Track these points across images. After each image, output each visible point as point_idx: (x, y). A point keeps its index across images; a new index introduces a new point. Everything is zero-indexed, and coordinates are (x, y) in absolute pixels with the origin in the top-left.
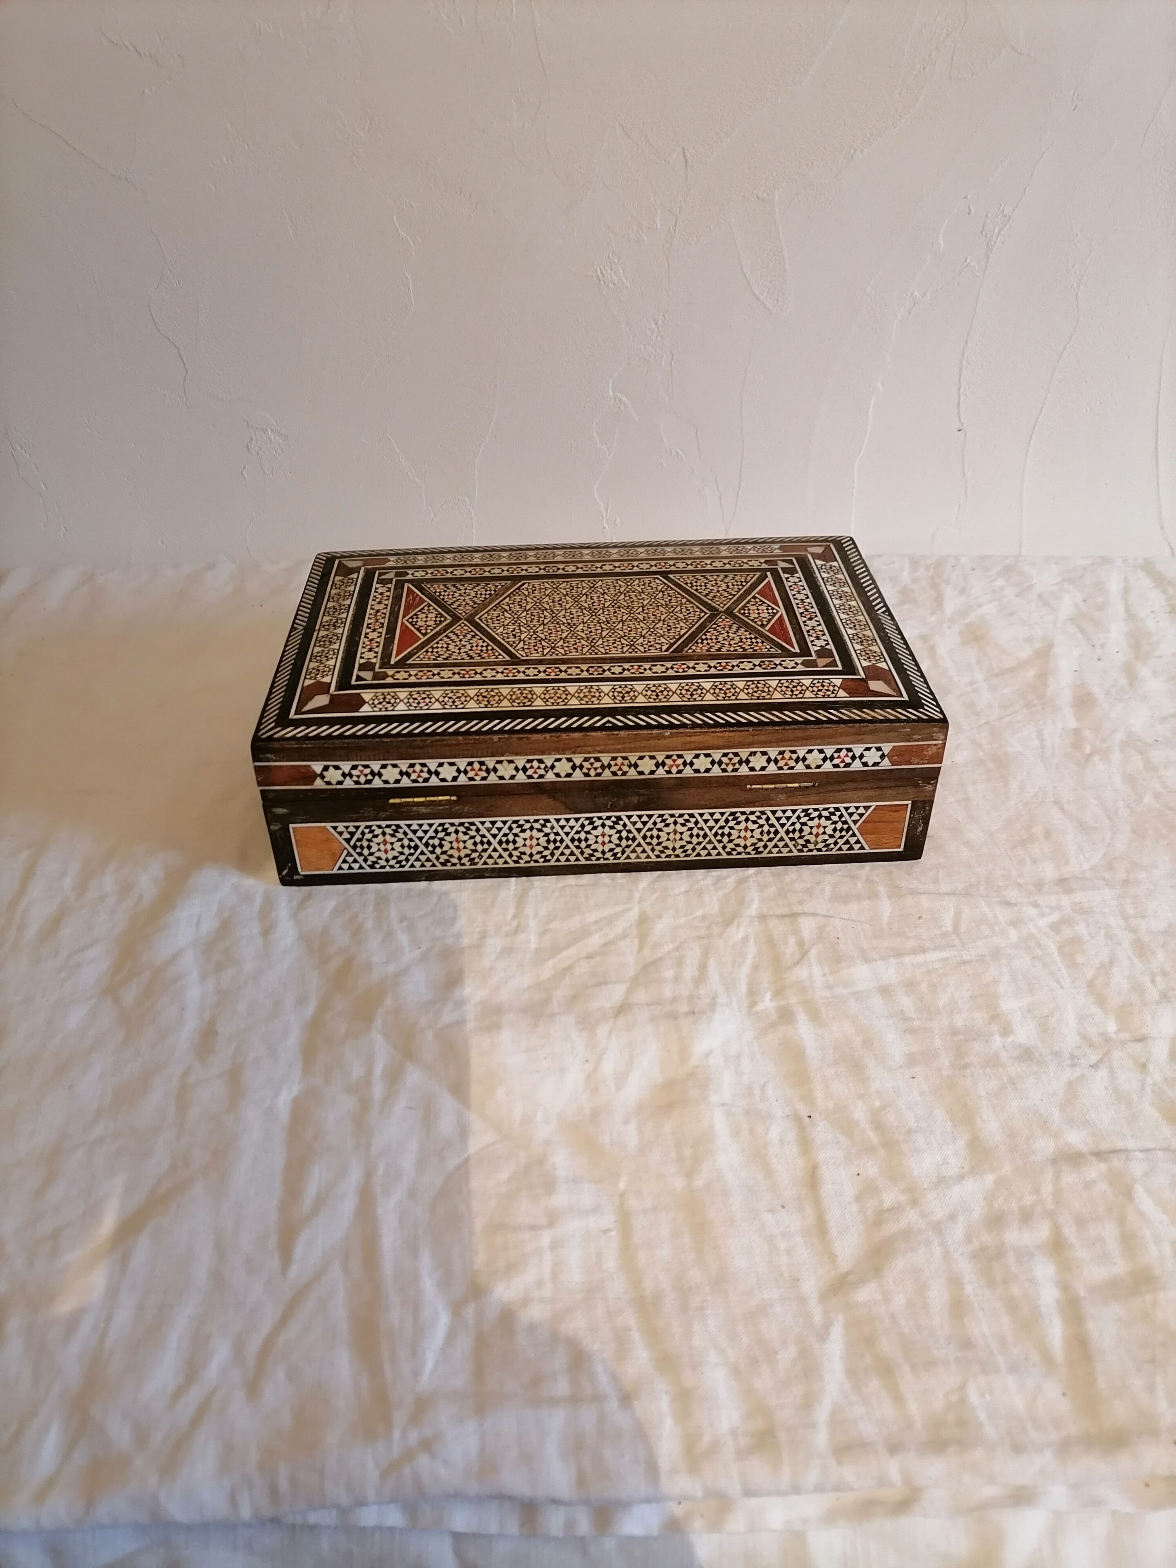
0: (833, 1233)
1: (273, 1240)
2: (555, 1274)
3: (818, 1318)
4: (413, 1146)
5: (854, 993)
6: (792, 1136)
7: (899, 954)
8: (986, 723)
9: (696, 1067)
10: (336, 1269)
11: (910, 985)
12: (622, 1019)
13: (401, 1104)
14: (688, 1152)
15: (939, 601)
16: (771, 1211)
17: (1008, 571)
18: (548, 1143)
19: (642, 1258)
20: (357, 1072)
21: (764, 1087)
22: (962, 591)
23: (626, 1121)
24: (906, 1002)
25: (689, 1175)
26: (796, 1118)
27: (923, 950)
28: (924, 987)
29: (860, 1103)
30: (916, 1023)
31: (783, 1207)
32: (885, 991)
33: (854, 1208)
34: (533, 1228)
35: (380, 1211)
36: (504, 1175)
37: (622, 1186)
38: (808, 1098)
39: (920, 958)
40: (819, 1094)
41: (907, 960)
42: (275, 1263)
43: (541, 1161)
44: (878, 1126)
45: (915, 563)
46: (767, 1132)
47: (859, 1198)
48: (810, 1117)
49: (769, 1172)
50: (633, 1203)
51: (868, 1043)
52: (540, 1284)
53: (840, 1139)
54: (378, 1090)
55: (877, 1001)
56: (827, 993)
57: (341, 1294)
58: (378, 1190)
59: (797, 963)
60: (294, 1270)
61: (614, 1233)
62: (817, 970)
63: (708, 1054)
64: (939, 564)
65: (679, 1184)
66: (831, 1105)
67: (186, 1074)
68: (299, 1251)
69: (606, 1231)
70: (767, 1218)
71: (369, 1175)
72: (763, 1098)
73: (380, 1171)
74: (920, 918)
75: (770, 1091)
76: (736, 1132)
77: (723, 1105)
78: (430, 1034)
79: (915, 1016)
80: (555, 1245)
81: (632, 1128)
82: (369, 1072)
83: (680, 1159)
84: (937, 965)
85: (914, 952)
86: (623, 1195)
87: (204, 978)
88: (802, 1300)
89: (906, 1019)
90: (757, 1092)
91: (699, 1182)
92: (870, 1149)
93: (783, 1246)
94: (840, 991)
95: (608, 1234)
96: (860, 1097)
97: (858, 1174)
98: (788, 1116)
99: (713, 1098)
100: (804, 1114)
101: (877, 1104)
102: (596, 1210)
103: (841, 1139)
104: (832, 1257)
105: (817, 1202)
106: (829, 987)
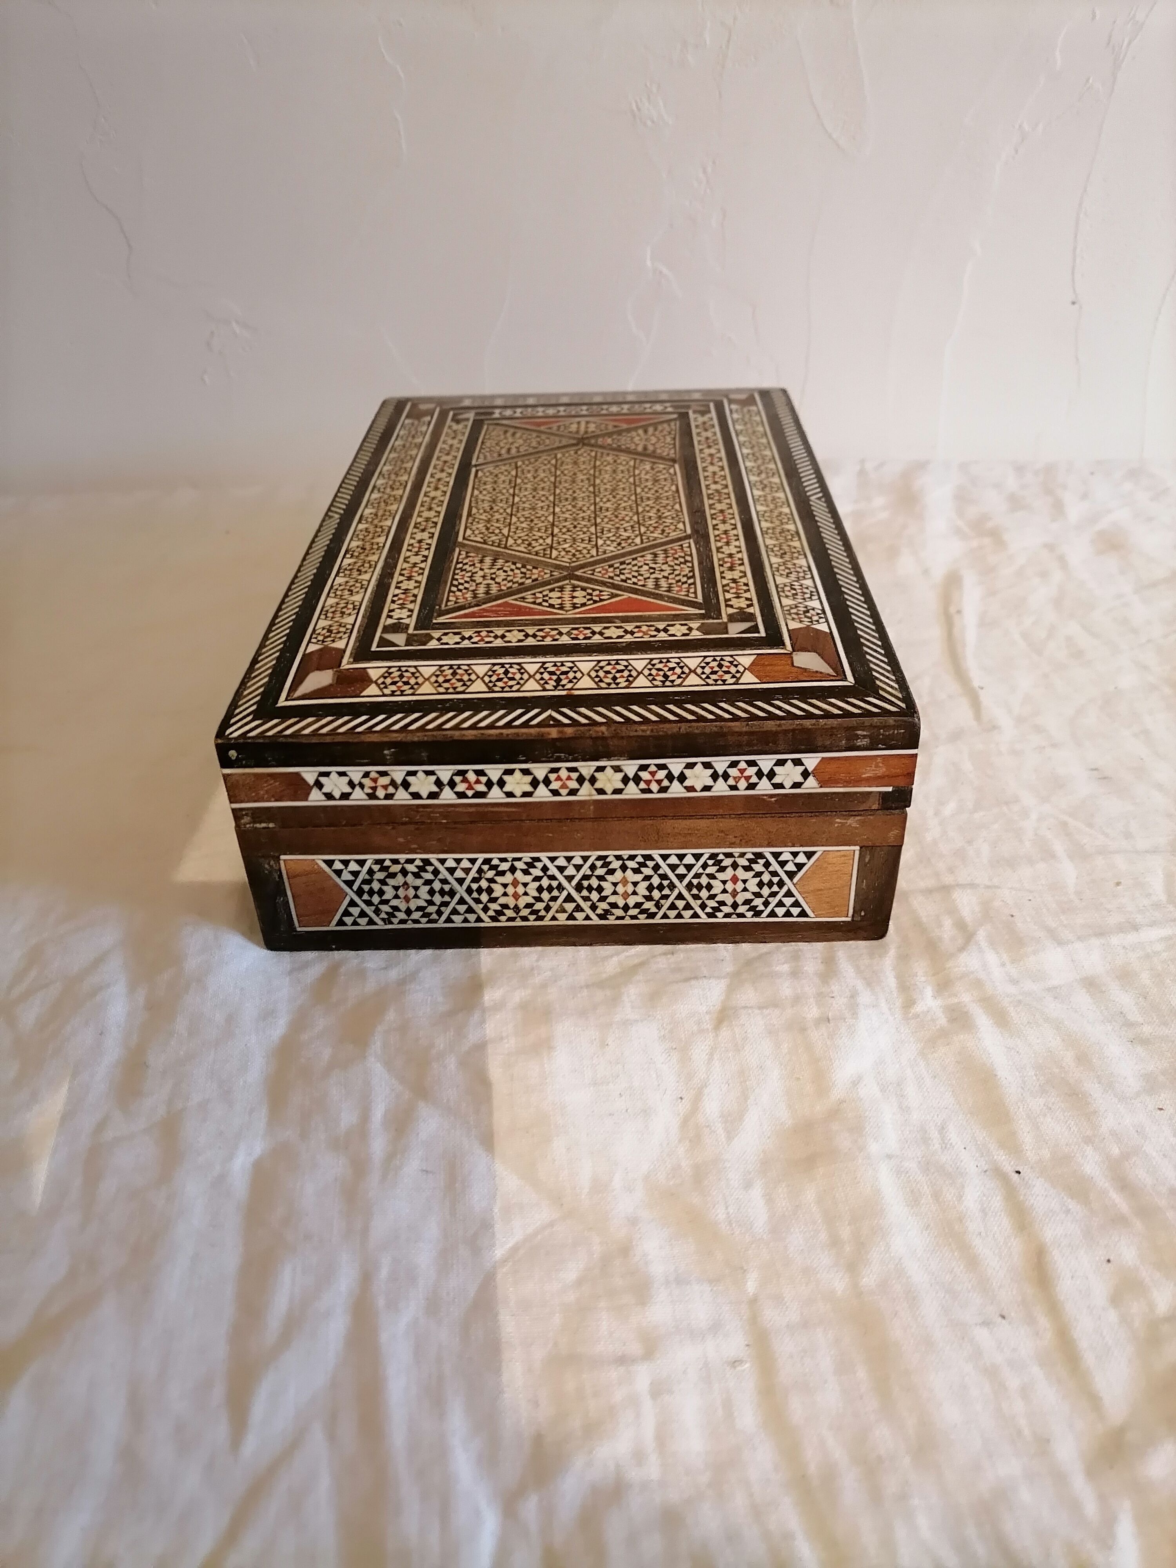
0: (1089, 1359)
1: (219, 1393)
2: (662, 1439)
3: (1091, 1509)
4: (432, 1230)
5: (1049, 990)
6: (997, 1202)
7: (1101, 933)
8: (1149, 641)
9: (842, 1102)
10: (317, 1436)
11: (1125, 976)
12: (725, 1033)
13: (412, 1166)
14: (845, 1232)
15: (1058, 508)
16: (986, 1323)
17: (1134, 474)
18: (633, 1221)
19: (797, 1408)
20: (348, 1118)
21: (943, 1128)
22: (1085, 496)
23: (748, 1185)
24: (1125, 1000)
25: (853, 1267)
26: (998, 1173)
27: (1135, 928)
28: (1145, 978)
29: (1089, 1150)
30: (1147, 1030)
31: (1003, 1317)
32: (1091, 984)
33: (1112, 1316)
34: (622, 1360)
35: (384, 1337)
36: (571, 1273)
37: (751, 1286)
38: (1011, 1145)
39: (1132, 938)
40: (1027, 1139)
41: (1115, 940)
42: (221, 1431)
43: (625, 1250)
44: (1124, 1185)
45: (1020, 469)
46: (960, 1197)
47: (1116, 1299)
48: (1018, 1172)
49: (972, 1262)
50: (771, 1316)
51: (1083, 1059)
52: (639, 1457)
53: (1070, 1207)
54: (378, 1145)
55: (1082, 999)
56: (1012, 990)
57: (325, 1483)
58: (381, 1302)
59: (962, 949)
60: (250, 1445)
61: (747, 1365)
62: (992, 958)
63: (856, 1082)
64: (1049, 470)
65: (839, 1283)
66: (1046, 1154)
67: (100, 1127)
68: (258, 1409)
69: (735, 1363)
70: (982, 1335)
71: (366, 1278)
72: (945, 1145)
73: (384, 1272)
74: (1118, 884)
75: (953, 1135)
76: (914, 1199)
77: (889, 1157)
78: (452, 1063)
79: (1141, 1020)
80: (658, 1390)
81: (757, 1193)
82: (365, 1117)
83: (835, 1242)
84: (1159, 947)
85: (1121, 929)
86: (753, 1301)
87: (132, 988)
88: (1060, 1478)
89: (1129, 1024)
90: (934, 1134)
91: (869, 1279)
92: (1119, 1221)
93: (1013, 1382)
94: (1028, 985)
95: (739, 1368)
96: (1088, 1140)
97: (1109, 1261)
98: (986, 1171)
99: (874, 1148)
100: (1009, 1169)
101: (1116, 1151)
102: (716, 1327)
103: (1072, 1205)
104: (1094, 1401)
105: (1054, 1308)
106: (1014, 982)
